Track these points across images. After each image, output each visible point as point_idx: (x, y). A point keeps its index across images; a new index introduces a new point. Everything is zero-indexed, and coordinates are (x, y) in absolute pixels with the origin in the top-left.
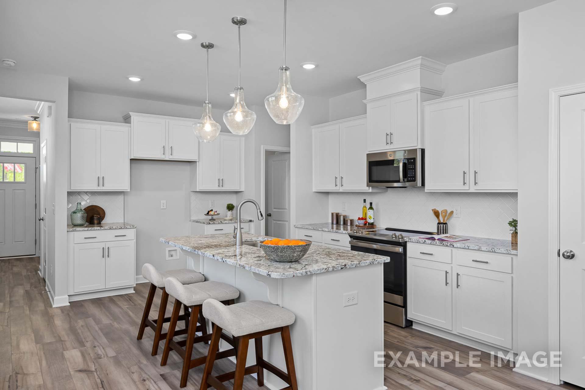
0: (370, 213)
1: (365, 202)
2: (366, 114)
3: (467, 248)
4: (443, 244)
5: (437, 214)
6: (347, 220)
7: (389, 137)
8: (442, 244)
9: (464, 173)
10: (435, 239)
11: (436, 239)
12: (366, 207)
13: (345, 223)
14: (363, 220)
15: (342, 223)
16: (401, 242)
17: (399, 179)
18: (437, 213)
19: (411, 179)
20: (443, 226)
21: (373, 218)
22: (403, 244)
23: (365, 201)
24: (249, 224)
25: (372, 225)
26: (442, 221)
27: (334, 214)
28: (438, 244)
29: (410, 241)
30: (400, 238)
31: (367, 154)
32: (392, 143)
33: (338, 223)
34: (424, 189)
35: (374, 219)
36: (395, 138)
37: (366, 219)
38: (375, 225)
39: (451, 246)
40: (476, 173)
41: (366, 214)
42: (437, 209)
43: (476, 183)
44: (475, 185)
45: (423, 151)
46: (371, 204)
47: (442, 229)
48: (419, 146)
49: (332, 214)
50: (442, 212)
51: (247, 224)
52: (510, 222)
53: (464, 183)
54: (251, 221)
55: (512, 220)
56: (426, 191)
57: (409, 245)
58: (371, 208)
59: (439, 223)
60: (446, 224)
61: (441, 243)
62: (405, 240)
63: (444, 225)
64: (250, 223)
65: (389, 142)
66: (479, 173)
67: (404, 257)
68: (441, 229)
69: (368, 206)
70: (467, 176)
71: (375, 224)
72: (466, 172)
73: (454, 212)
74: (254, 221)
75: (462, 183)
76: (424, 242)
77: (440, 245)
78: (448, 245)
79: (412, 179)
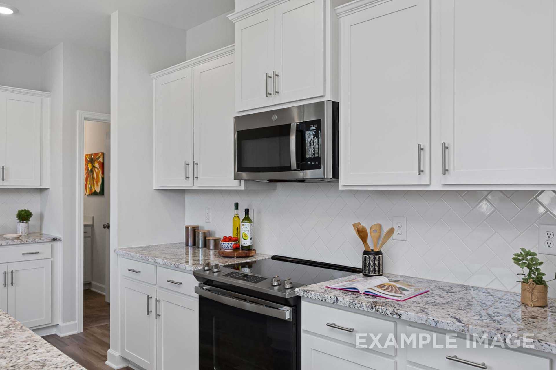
0: (246, 228)
1: (237, 209)
2: (234, 43)
3: (433, 324)
4: (377, 311)
5: (362, 234)
6: (209, 240)
7: (271, 81)
8: (374, 310)
9: (420, 149)
10: (358, 292)
11: (360, 292)
12: (238, 217)
13: (206, 245)
14: (230, 243)
15: (201, 244)
16: (287, 298)
17: (289, 165)
18: (362, 232)
19: (313, 163)
20: (374, 258)
21: (250, 237)
22: (292, 303)
23: (237, 206)
24: (52, 245)
25: (249, 250)
26: (372, 247)
27: (189, 228)
28: (366, 310)
29: (306, 296)
30: (288, 289)
31: (236, 118)
32: (278, 93)
33: (195, 244)
34: (338, 183)
35: (251, 239)
36: (282, 85)
37: (236, 240)
38: (254, 250)
39: (395, 316)
40: (445, 147)
41: (238, 230)
42: (363, 224)
43: (445, 171)
44: (444, 173)
45: (336, 107)
46: (247, 211)
47: (372, 264)
48: (328, 97)
49: (187, 228)
50: (371, 228)
51: (49, 245)
52: (516, 255)
53: (420, 171)
54: (54, 239)
55: (519, 251)
56: (341, 188)
57: (304, 305)
58: (247, 219)
59: (366, 253)
60: (379, 253)
61: (372, 308)
62: (296, 293)
63: (377, 257)
64: (55, 243)
65: (271, 91)
66: (451, 148)
67: (293, 329)
68: (369, 263)
69: (242, 215)
70: (425, 155)
71: (253, 248)
72: (424, 146)
73: (395, 229)
74: (62, 239)
75: (416, 171)
76: (334, 302)
77: (369, 310)
78: (388, 312)
79: (315, 163)
